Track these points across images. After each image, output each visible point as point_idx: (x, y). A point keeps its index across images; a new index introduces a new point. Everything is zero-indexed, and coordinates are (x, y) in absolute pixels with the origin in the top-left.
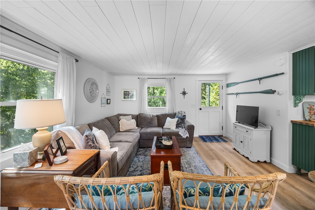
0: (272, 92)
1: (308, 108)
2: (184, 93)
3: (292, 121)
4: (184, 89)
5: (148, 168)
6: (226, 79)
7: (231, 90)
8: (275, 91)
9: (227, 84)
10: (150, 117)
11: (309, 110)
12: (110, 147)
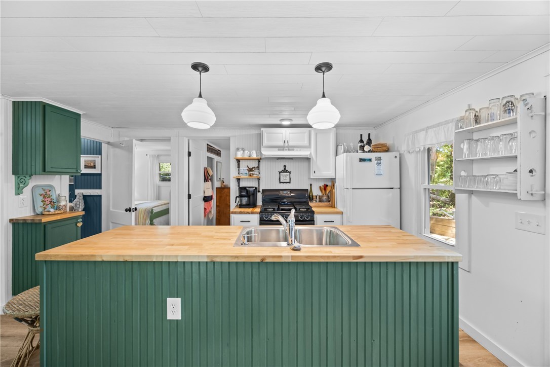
1: (41, 195)
3: (11, 220)
11: (42, 197)
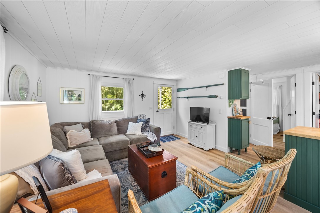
0: (215, 97)
1: (234, 108)
2: (143, 96)
3: (228, 117)
4: (143, 91)
5: (131, 184)
6: (177, 85)
7: (182, 94)
8: (218, 96)
9: (178, 89)
10: (108, 123)
12: (86, 172)
